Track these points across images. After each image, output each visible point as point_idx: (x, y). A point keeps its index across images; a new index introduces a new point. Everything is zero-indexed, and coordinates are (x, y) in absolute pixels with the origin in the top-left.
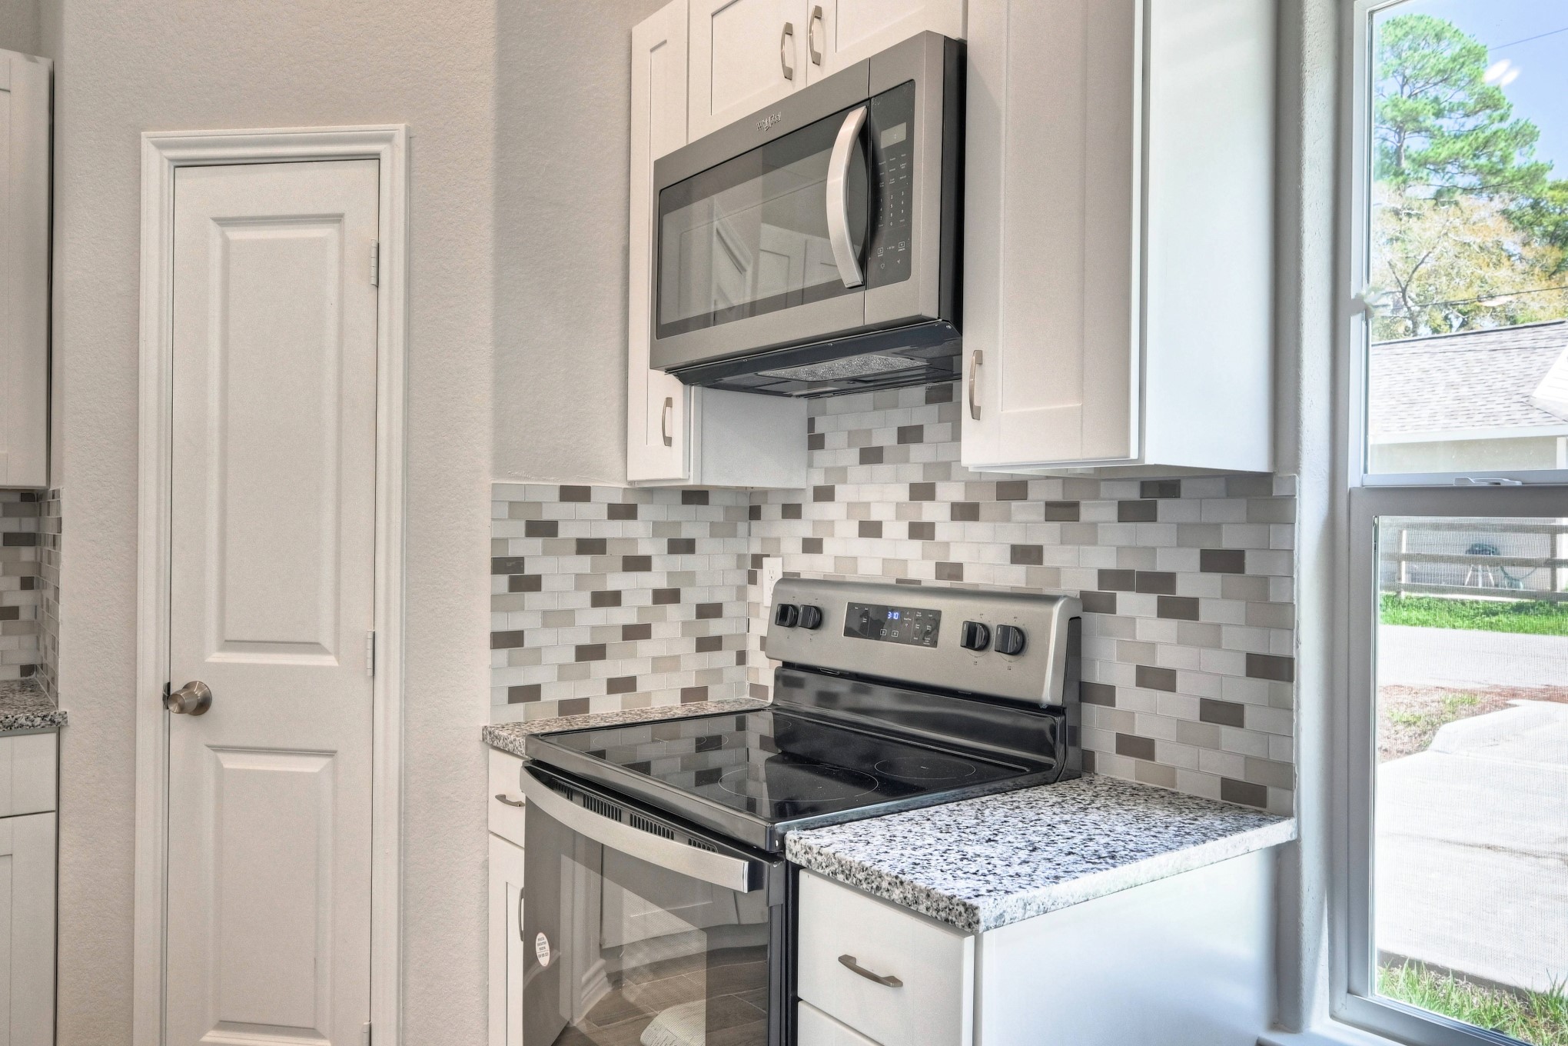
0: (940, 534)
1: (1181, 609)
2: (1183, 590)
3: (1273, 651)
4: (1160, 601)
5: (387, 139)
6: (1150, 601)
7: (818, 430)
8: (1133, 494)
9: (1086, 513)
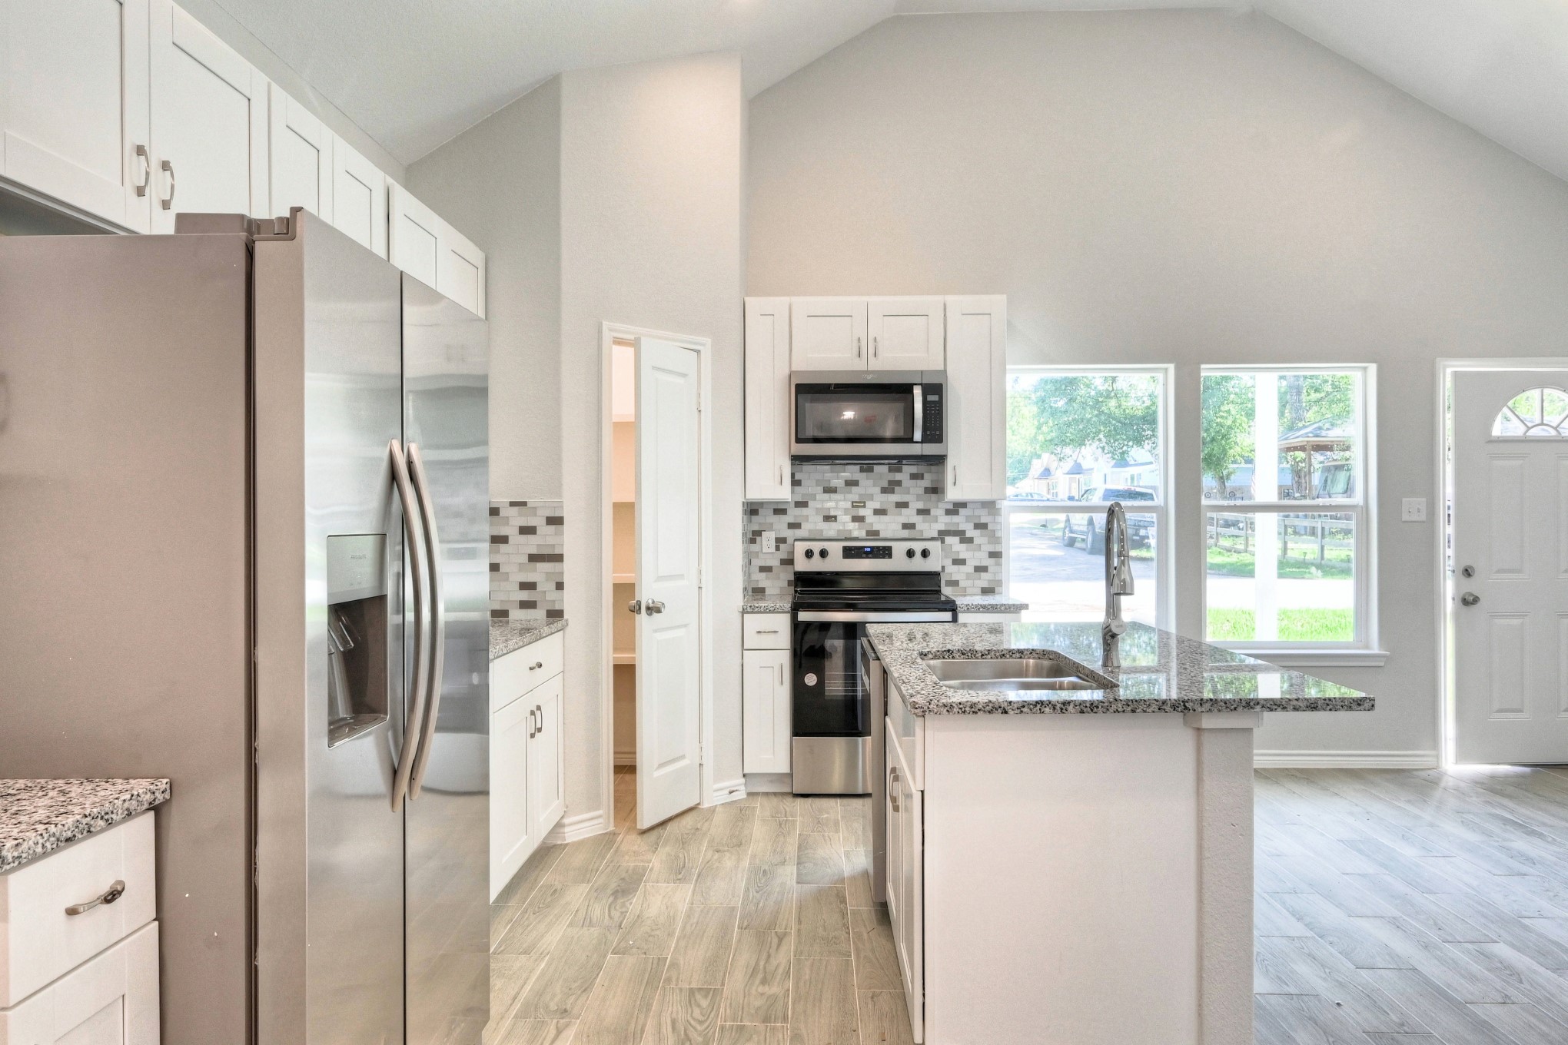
0: (868, 520)
1: (966, 540)
2: (968, 535)
3: (997, 550)
4: (960, 539)
5: (703, 345)
6: (957, 539)
7: (797, 478)
8: (951, 507)
9: (933, 512)
